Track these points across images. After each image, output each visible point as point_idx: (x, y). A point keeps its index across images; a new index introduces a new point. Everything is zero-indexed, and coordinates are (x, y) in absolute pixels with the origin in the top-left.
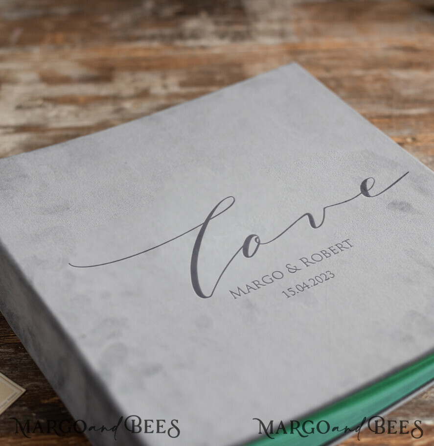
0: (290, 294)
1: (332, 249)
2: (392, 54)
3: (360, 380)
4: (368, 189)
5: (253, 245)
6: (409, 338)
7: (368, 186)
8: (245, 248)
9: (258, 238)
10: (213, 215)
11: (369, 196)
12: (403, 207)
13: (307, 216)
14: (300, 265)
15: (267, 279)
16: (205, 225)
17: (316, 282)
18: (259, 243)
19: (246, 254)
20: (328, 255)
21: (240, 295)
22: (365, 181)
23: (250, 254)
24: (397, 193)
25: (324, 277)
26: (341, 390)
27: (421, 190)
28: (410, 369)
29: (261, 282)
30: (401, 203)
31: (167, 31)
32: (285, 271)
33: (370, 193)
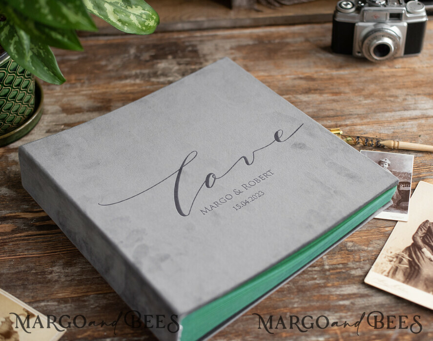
0: (237, 208)
1: (261, 177)
2: (297, 82)
3: (284, 254)
4: (279, 137)
5: (211, 179)
6: (310, 226)
7: (279, 135)
8: (207, 182)
9: (214, 175)
10: (185, 164)
11: (280, 141)
12: (301, 146)
13: (243, 158)
14: (242, 189)
15: (222, 200)
16: (180, 170)
17: (253, 199)
18: (215, 179)
19: (208, 186)
20: (259, 181)
21: (206, 212)
22: (277, 132)
23: (210, 185)
24: (296, 138)
25: (257, 195)
26: (274, 260)
27: (311, 135)
28: (312, 244)
29: (219, 203)
30: (300, 144)
31: (146, 71)
32: (233, 194)
33: (280, 139)
